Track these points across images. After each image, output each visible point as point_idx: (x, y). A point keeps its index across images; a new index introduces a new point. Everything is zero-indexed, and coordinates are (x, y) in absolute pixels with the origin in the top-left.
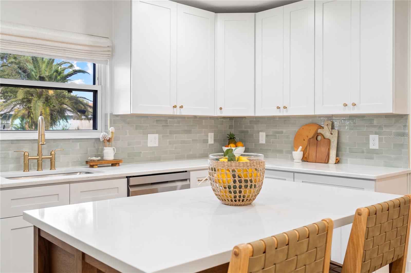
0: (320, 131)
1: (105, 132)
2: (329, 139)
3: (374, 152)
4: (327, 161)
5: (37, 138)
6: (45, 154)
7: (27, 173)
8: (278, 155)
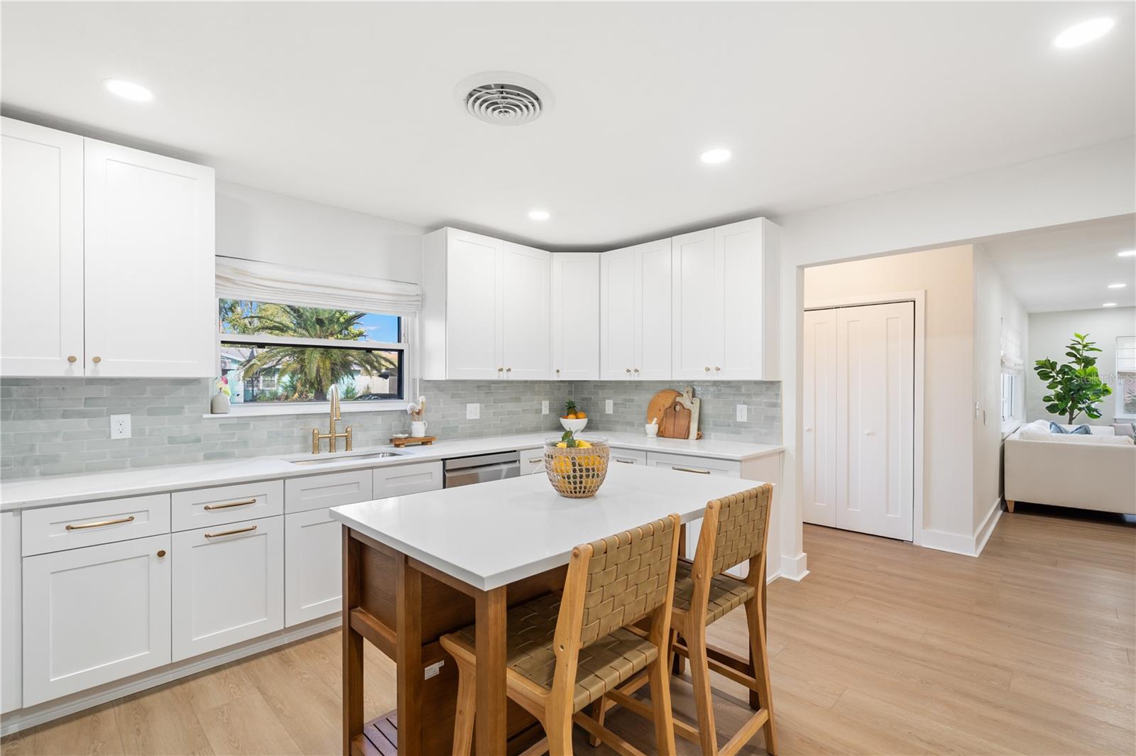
0: (678, 399)
1: (414, 402)
2: (689, 410)
3: (741, 425)
4: (687, 437)
5: (329, 411)
6: (340, 431)
7: (317, 456)
8: (628, 428)
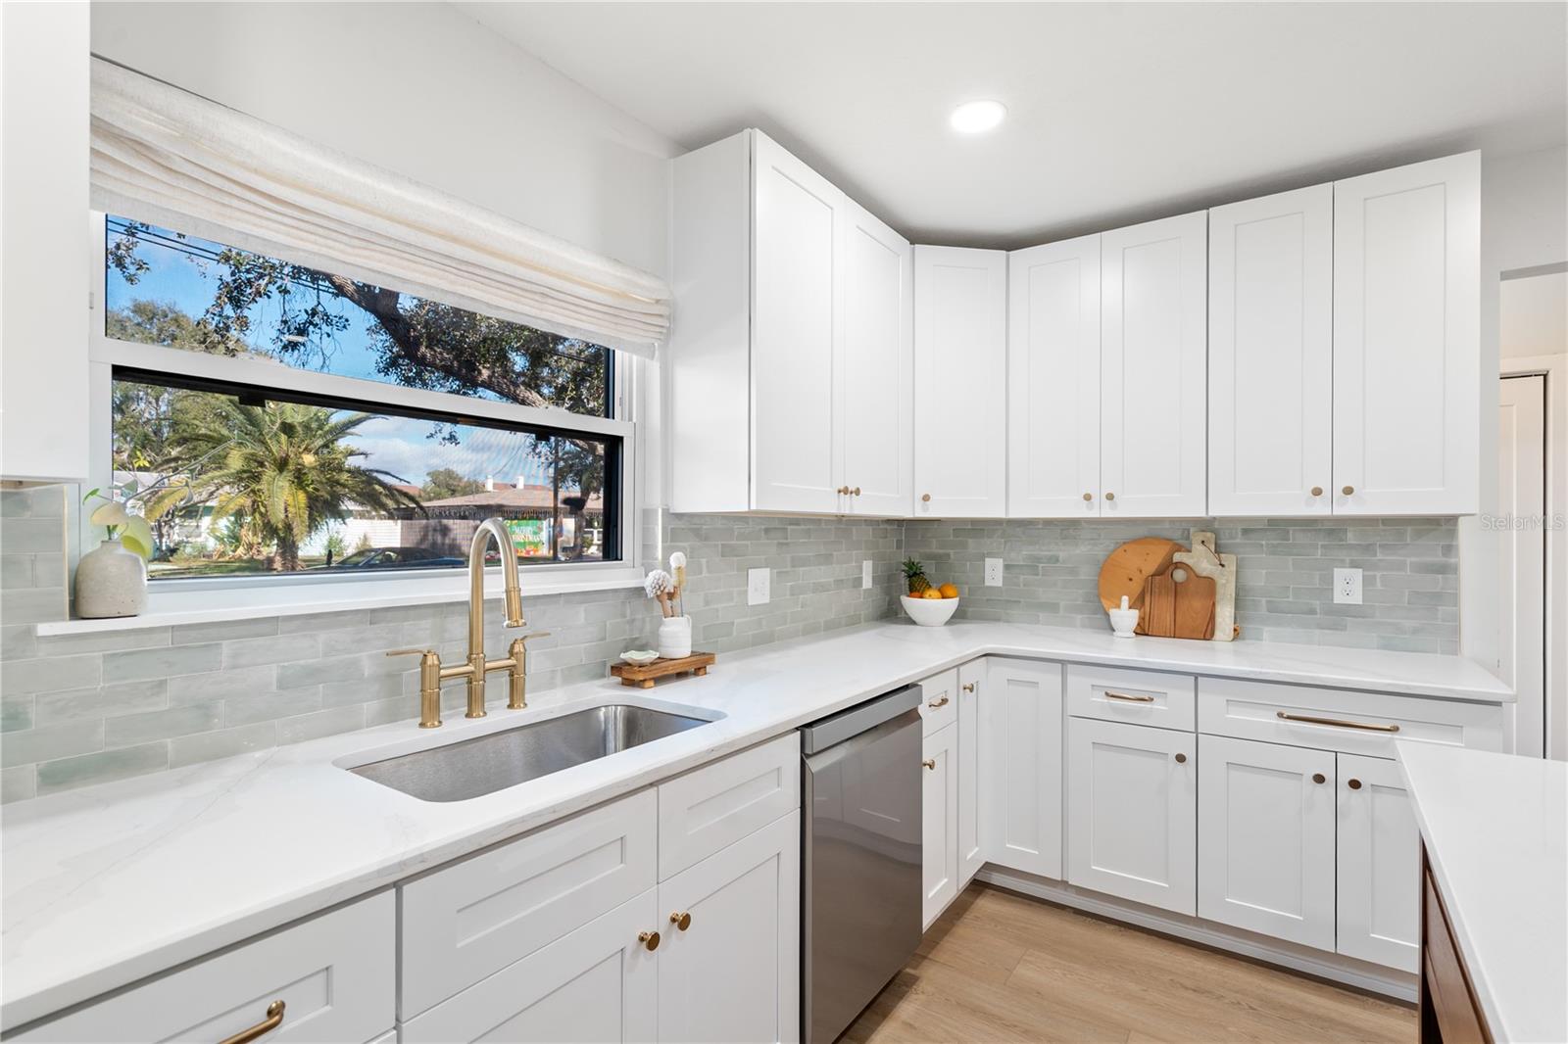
0: (1178, 557)
2: (1212, 579)
3: (1347, 611)
4: (1207, 633)
7: (435, 734)
8: (1041, 615)
